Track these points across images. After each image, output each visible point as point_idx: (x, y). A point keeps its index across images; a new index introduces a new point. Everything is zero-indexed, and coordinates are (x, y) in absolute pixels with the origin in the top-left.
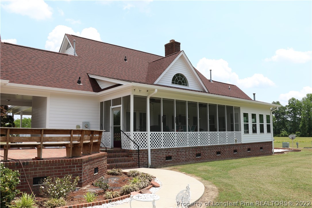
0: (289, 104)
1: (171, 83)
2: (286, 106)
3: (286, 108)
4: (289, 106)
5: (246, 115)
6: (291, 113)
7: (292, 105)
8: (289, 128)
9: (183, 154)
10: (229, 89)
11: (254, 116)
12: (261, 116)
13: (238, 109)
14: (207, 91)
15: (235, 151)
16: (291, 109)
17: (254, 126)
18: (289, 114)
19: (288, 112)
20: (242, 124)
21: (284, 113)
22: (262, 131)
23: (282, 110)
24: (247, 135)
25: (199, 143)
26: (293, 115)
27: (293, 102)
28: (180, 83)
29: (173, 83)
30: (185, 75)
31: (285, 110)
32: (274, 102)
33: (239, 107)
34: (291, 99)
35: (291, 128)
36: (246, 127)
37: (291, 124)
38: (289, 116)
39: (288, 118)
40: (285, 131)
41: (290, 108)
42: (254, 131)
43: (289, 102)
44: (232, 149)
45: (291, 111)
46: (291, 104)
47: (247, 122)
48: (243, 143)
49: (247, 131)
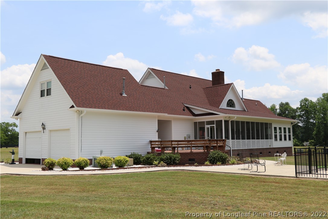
0: (300, 105)
1: (226, 106)
2: (297, 108)
3: (297, 111)
4: (300, 108)
5: (275, 128)
6: (303, 117)
7: (304, 107)
8: (300, 135)
10: (256, 105)
11: (280, 128)
12: (285, 129)
13: (271, 124)
14: (246, 111)
15: (270, 152)
16: (303, 113)
17: (281, 136)
18: (300, 118)
19: (300, 116)
20: (273, 134)
21: (294, 117)
22: (285, 139)
23: (292, 113)
24: (276, 142)
25: (251, 146)
26: (305, 119)
27: (306, 104)
28: (231, 106)
29: (227, 106)
30: (234, 100)
31: (295, 113)
32: (282, 102)
33: (271, 123)
34: (303, 99)
35: (303, 136)
36: (276, 136)
37: (303, 130)
38: (300, 120)
39: (299, 123)
40: (295, 139)
41: (302, 111)
42: (281, 139)
43: (301, 104)
44: (268, 151)
45: (303, 114)
46: (303, 105)
47: (276, 133)
48: (274, 147)
49: (276, 139)
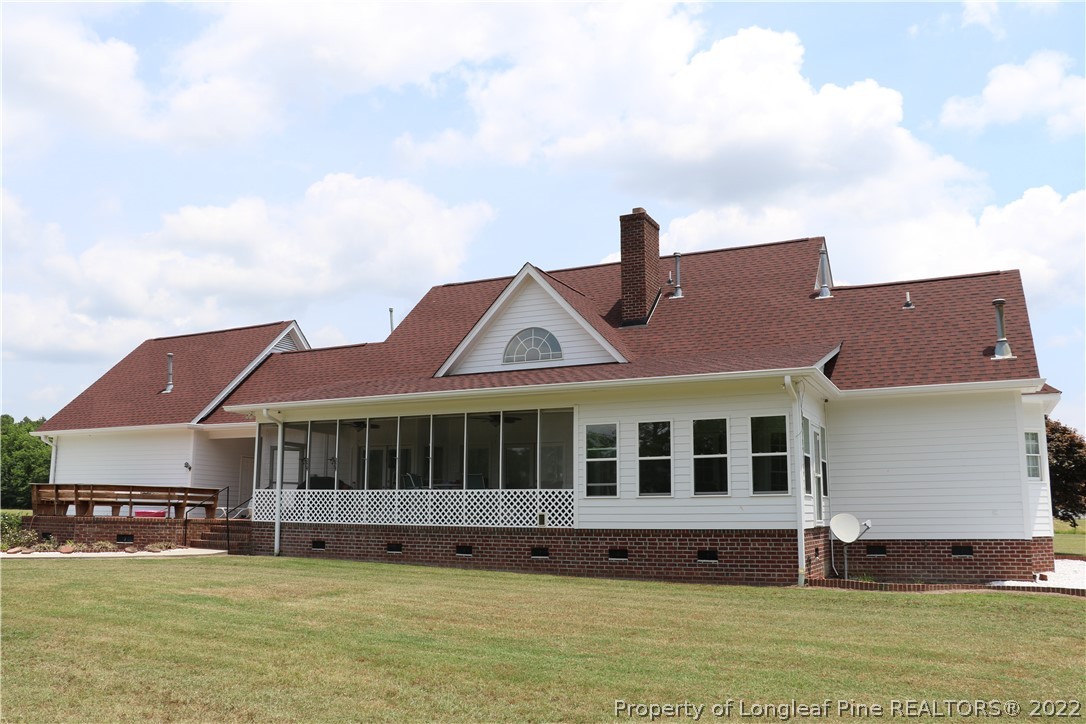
1: (501, 362)
9: (351, 540)
14: (622, 358)
15: (540, 551)
20: (580, 462)
28: (533, 356)
29: (508, 360)
30: (550, 329)
33: (572, 410)
44: (525, 543)
49: (603, 488)
